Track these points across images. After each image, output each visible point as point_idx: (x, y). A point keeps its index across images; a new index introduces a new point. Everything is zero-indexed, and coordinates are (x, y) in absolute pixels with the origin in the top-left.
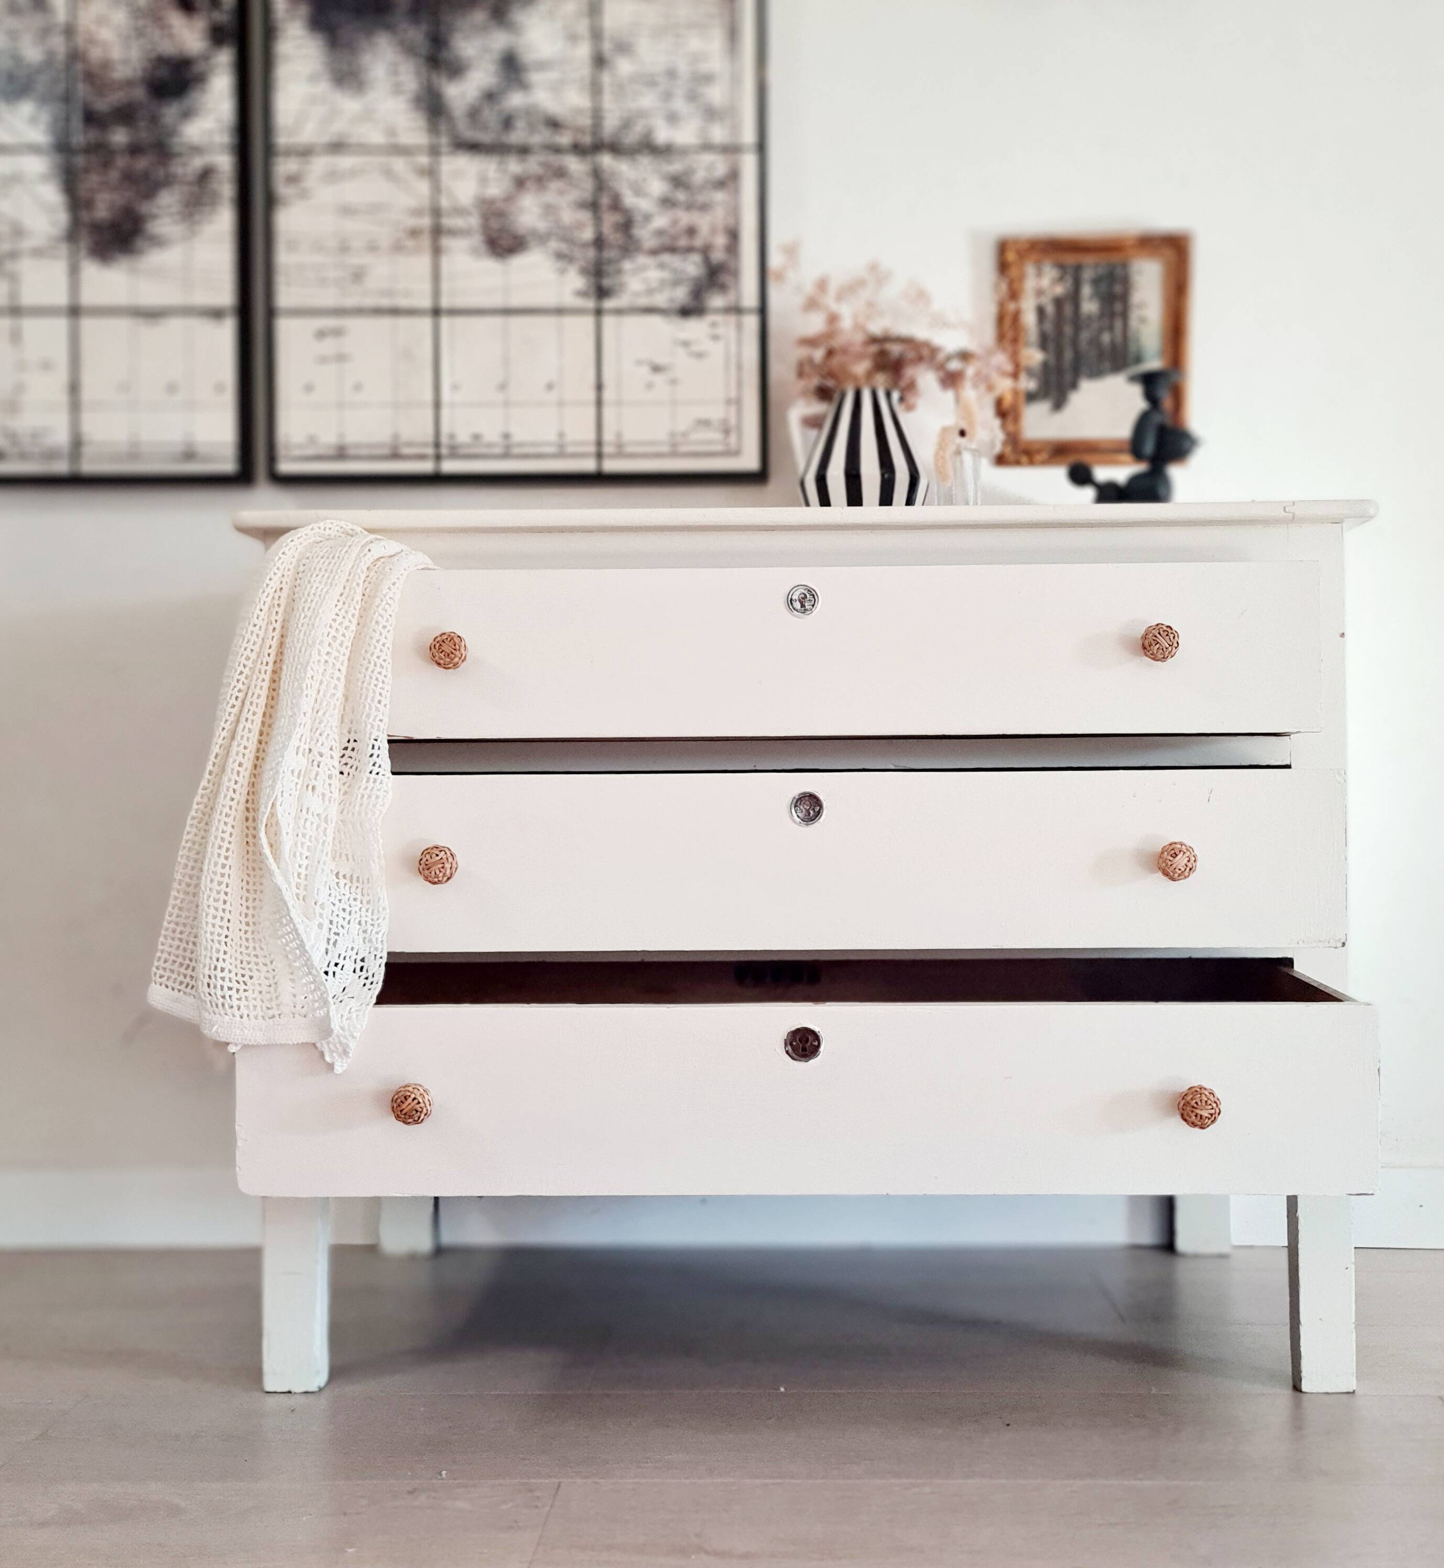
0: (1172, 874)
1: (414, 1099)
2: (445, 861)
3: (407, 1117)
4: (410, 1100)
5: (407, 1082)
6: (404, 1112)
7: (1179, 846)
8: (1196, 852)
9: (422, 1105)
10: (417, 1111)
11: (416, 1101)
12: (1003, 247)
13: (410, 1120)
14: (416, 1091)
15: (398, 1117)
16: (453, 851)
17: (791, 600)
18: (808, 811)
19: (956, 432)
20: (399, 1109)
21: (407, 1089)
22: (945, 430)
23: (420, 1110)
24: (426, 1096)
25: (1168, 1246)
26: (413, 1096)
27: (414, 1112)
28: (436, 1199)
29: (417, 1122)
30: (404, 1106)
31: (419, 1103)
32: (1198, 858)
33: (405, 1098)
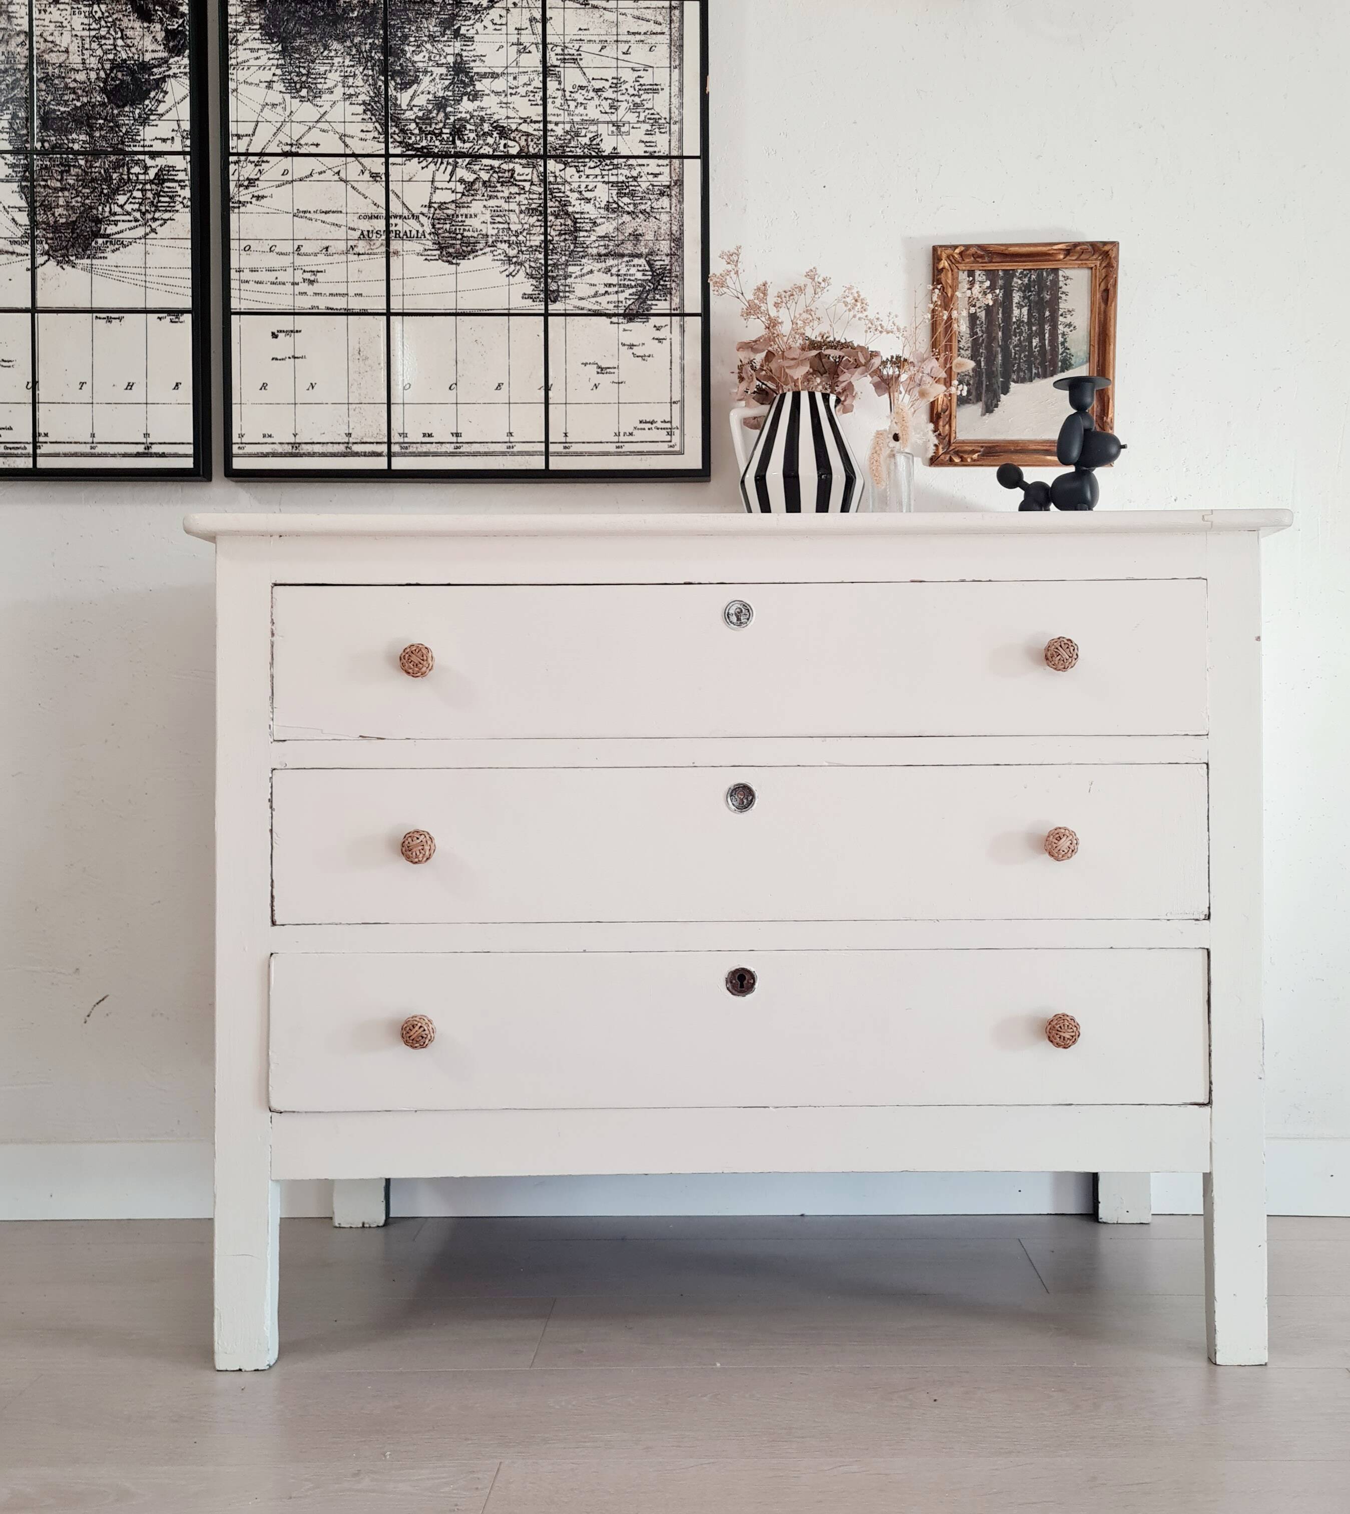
0: (1056, 855)
1: (421, 1027)
2: (425, 844)
3: (415, 1042)
4: (417, 1028)
5: (413, 1014)
6: (411, 1038)
7: (1063, 831)
8: (1078, 836)
9: (427, 1032)
10: (423, 1037)
11: (422, 1029)
12: (936, 253)
13: (417, 1045)
14: (422, 1020)
15: (406, 1043)
16: (432, 835)
17: (728, 613)
18: (742, 800)
19: (891, 436)
20: (408, 1035)
21: (414, 1019)
22: (879, 434)
23: (425, 1036)
24: (430, 1025)
25: (1093, 1215)
26: (419, 1025)
27: (420, 1038)
28: (388, 1181)
29: (423, 1046)
30: (412, 1033)
31: (424, 1030)
32: (1080, 841)
33: (413, 1026)
